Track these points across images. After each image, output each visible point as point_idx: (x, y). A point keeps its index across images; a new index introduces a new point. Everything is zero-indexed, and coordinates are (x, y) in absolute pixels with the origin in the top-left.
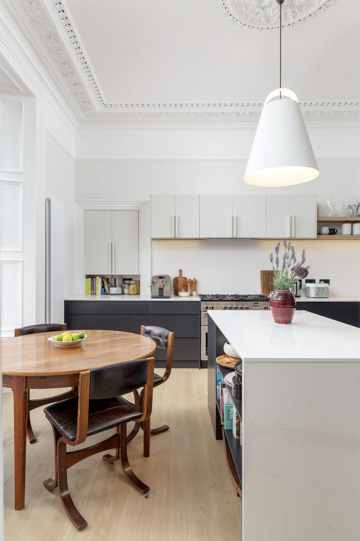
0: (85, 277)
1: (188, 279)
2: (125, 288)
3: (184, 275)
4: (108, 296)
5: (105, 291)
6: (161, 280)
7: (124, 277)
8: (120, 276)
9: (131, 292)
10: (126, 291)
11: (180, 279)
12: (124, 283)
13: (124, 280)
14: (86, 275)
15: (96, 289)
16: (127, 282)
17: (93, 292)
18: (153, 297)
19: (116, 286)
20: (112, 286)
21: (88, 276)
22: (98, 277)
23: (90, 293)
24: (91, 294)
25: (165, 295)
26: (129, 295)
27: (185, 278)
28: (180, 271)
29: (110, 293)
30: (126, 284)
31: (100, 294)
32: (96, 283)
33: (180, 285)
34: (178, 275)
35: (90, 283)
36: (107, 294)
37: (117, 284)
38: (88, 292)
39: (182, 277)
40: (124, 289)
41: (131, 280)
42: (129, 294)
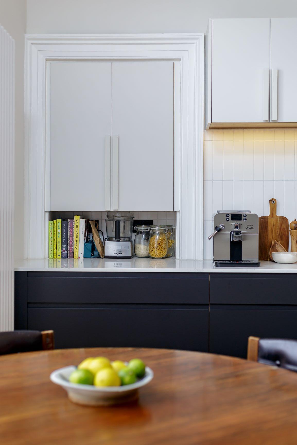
0: (47, 215)
1: (290, 222)
2: (140, 243)
3: (280, 213)
4: (101, 260)
5: (94, 248)
6: (234, 223)
7: (136, 218)
8: (128, 215)
9: (155, 253)
10: (142, 249)
11: (271, 222)
12: (134, 231)
13: (136, 223)
14: (49, 212)
15: (72, 245)
16: (143, 228)
17: (66, 252)
18: (218, 264)
19: (118, 239)
20: (110, 239)
21: (54, 216)
22: (77, 218)
23: (59, 253)
24: (62, 257)
25: (244, 258)
26: (148, 259)
27: (284, 220)
28: (273, 202)
29: (106, 255)
30: (141, 233)
31: (82, 256)
32: (73, 230)
33: (272, 235)
34: (267, 213)
35: (59, 231)
36: (99, 257)
37: (121, 235)
38: (55, 252)
39: (277, 217)
40: (137, 245)
41: (150, 223)
42: (149, 257)
